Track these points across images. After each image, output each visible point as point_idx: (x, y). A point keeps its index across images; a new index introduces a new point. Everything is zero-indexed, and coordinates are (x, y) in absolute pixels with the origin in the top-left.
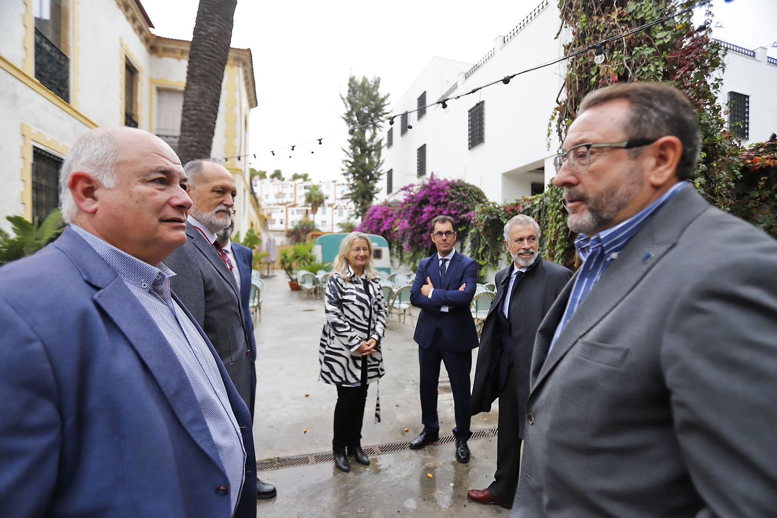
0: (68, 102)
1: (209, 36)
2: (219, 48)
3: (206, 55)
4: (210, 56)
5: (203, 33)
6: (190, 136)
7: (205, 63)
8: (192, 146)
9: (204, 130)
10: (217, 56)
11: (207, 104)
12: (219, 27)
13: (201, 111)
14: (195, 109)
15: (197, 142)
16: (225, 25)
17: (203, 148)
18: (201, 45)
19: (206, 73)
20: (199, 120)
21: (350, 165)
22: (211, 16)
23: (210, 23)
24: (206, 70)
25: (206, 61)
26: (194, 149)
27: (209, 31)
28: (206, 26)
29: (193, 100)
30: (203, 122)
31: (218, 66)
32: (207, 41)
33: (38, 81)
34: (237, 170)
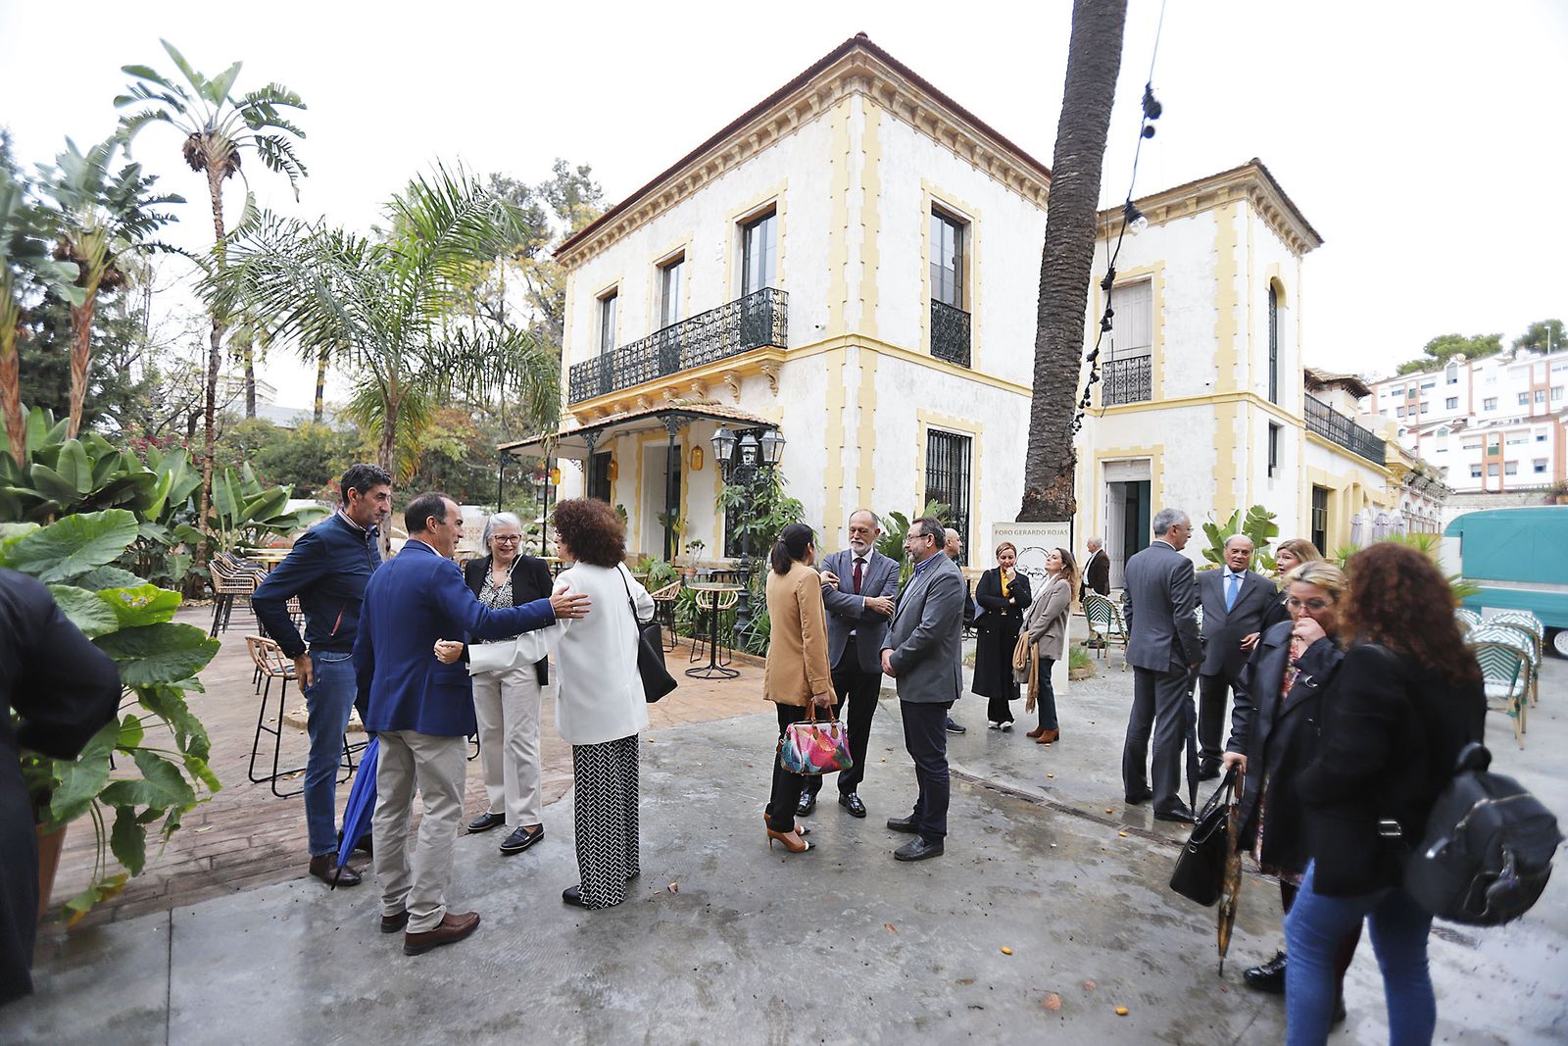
0: (969, 366)
1: (1056, 260)
2: (1071, 270)
3: (1054, 286)
4: (1059, 285)
5: (1051, 259)
6: (1041, 397)
7: (1054, 298)
8: (1043, 410)
9: (1057, 385)
10: (1069, 282)
11: (1059, 351)
12: (1068, 243)
13: (1052, 362)
14: (1044, 362)
15: (1050, 403)
16: (1077, 235)
17: (1056, 410)
18: (1049, 276)
19: (1055, 310)
20: (1051, 374)
22: (1059, 233)
23: (1058, 242)
24: (1056, 306)
25: (1055, 295)
26: (1045, 414)
29: (1042, 350)
30: (1056, 376)
31: (1072, 295)
32: (1055, 267)
33: (933, 357)
34: (1239, 394)
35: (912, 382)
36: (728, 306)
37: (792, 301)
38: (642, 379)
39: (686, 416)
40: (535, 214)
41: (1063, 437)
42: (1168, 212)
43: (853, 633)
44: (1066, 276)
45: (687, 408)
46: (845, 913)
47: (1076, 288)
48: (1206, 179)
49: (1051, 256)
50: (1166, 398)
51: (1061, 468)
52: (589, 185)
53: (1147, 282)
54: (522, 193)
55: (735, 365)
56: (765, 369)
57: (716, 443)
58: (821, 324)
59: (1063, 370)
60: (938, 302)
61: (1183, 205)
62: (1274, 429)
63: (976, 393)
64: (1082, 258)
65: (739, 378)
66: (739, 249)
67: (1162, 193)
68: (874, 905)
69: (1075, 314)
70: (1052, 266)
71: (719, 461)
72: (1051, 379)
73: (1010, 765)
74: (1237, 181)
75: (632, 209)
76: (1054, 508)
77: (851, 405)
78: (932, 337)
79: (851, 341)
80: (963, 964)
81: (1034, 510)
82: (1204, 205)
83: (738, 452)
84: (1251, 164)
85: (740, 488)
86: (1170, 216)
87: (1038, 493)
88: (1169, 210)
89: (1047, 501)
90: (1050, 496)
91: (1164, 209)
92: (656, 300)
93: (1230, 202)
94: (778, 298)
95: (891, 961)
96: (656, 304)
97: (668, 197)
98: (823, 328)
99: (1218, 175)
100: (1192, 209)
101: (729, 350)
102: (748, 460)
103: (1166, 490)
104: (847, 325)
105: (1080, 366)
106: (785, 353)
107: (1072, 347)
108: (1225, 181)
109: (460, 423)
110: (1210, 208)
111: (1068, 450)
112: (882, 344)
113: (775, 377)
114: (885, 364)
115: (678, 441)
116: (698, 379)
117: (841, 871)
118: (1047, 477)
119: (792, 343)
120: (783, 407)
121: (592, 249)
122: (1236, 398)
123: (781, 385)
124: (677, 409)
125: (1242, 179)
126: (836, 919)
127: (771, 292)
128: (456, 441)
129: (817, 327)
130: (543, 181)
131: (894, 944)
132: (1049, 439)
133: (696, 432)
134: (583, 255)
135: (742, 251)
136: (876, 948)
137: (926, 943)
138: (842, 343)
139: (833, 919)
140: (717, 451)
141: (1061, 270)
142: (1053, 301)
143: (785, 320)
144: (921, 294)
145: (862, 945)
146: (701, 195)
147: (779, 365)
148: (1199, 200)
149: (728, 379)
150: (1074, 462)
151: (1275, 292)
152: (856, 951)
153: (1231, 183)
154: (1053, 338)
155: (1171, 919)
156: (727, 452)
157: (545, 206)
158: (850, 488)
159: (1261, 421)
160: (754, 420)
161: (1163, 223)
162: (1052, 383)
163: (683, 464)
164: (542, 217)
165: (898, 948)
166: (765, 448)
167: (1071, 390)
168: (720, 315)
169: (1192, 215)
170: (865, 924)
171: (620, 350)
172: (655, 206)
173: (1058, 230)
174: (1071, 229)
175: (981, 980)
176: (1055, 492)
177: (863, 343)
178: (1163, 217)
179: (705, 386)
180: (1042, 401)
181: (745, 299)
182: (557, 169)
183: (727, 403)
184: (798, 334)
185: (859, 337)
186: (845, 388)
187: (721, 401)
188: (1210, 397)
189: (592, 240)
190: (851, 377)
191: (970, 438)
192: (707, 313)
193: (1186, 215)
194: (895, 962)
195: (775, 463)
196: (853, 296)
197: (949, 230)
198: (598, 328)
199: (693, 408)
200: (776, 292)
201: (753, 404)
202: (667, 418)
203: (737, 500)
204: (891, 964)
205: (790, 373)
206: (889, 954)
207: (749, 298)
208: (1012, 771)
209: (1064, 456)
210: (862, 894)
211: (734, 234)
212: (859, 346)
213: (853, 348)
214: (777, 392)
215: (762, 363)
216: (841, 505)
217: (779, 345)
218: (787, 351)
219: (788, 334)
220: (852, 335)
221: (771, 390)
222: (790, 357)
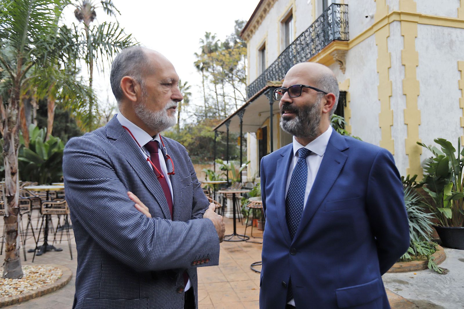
35: (451, 43)
36: (312, 26)
37: (351, 9)
55: (317, 60)
56: (336, 57)
58: (370, 14)
77: (396, 64)
79: (393, 18)
94: (342, 9)
98: (372, 17)
101: (314, 52)
104: (389, 8)
106: (348, 44)
112: (420, 16)
113: (342, 61)
114: (424, 31)
119: (352, 37)
120: (349, 79)
121: (255, 27)
123: (348, 65)
127: (335, 6)
129: (367, 17)
134: (252, 31)
138: (386, 22)
143: (347, 23)
147: (344, 53)
158: (399, 125)
171: (266, 71)
177: (403, 17)
181: (320, 17)
185: (399, 14)
186: (390, 53)
189: (254, 22)
190: (395, 45)
200: (339, 5)
205: (353, 57)
207: (323, 15)
212: (400, 21)
213: (395, 23)
214: (345, 71)
215: (333, 53)
216: (393, 139)
217: (343, 39)
218: (349, 42)
219: (350, 31)
220: (394, 13)
221: (341, 70)
222: (351, 46)
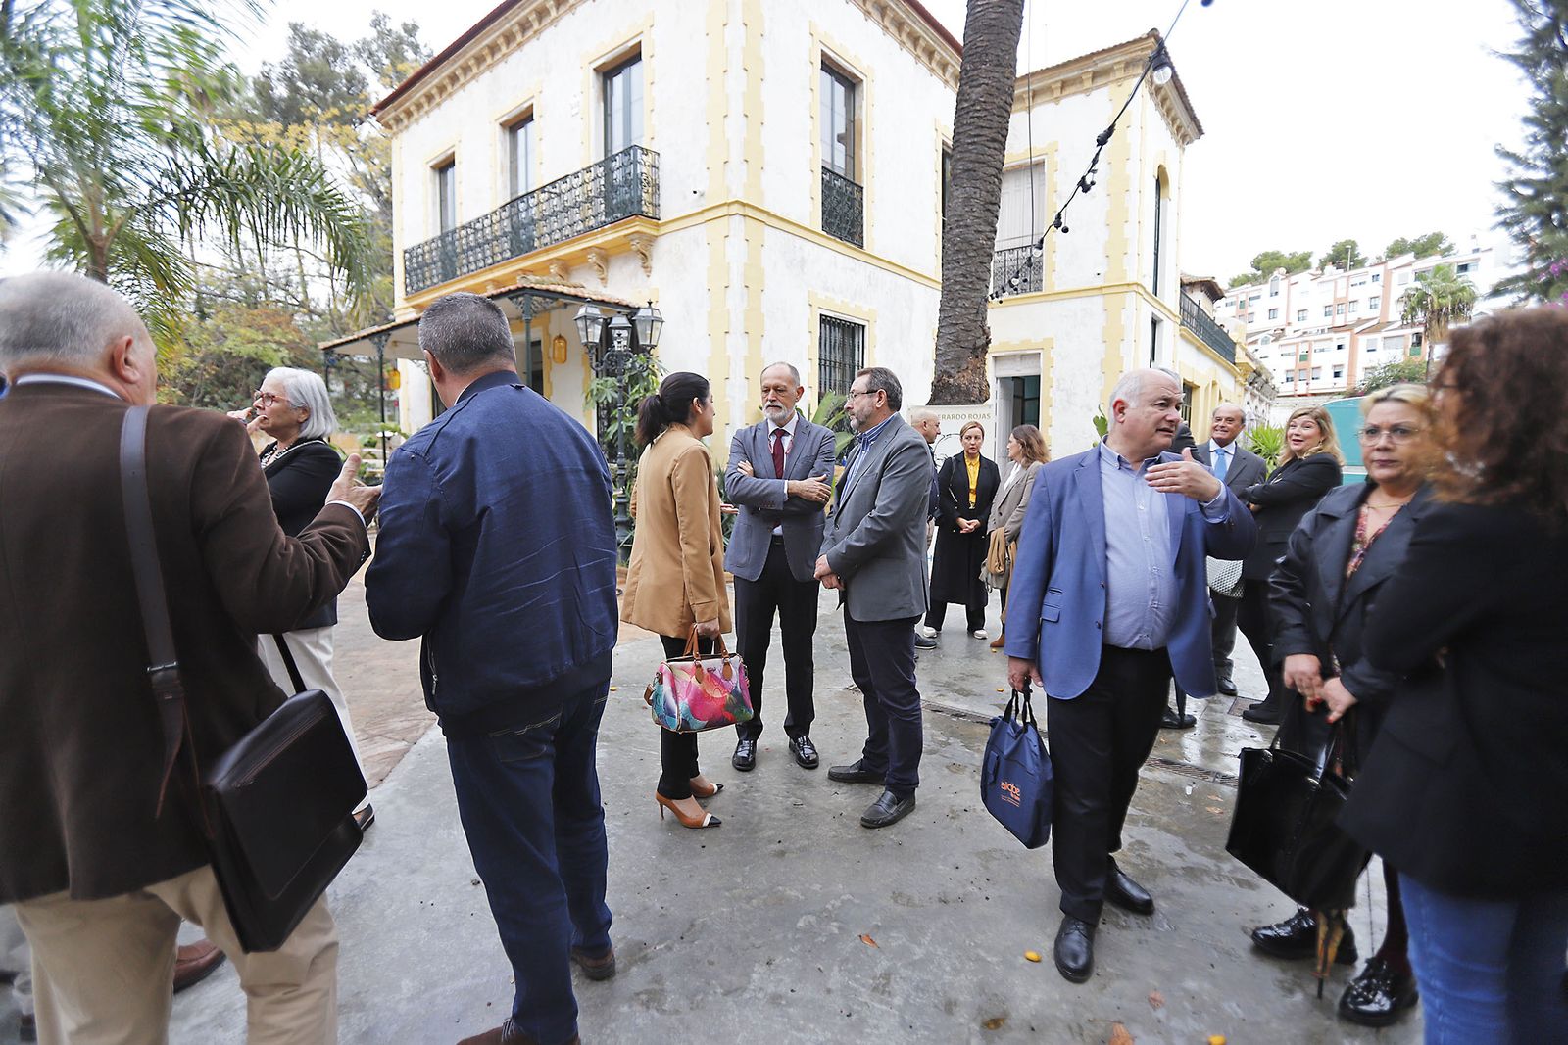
0: (862, 247)
1: (973, 105)
2: (989, 117)
4: (975, 136)
5: (966, 105)
6: (954, 269)
7: (970, 151)
8: (956, 282)
9: (972, 254)
10: (986, 132)
11: (973, 214)
12: (987, 85)
13: (967, 226)
14: (957, 228)
15: (964, 276)
16: (996, 75)
17: (971, 283)
18: (963, 125)
19: (972, 166)
21: (1528, 192)
22: (976, 73)
23: (974, 83)
24: (972, 161)
25: (971, 147)
26: (958, 287)
27: (974, 97)
28: (969, 91)
29: (956, 213)
30: (970, 243)
31: (989, 148)
32: (971, 114)
33: (825, 233)
34: (1128, 285)
35: (803, 261)
36: (588, 170)
37: (664, 163)
38: (490, 261)
39: (544, 297)
40: (352, 78)
41: (977, 313)
42: (1063, 88)
43: (778, 530)
44: (984, 125)
45: (544, 287)
46: (800, 924)
47: (994, 140)
48: (1104, 51)
49: (966, 101)
50: (1057, 289)
51: (975, 348)
52: (417, 47)
53: (1040, 164)
54: (334, 51)
55: (599, 240)
56: (636, 245)
57: (581, 324)
58: (699, 188)
59: (977, 236)
60: (829, 171)
61: (1078, 81)
62: (1155, 323)
63: (870, 277)
64: (1001, 104)
65: (605, 258)
66: (598, 102)
67: (1058, 66)
68: (838, 904)
69: (992, 171)
70: (968, 112)
71: (586, 344)
72: (965, 246)
73: (951, 680)
74: (1134, 55)
75: (466, 52)
76: (968, 393)
77: (737, 284)
78: (823, 213)
79: (735, 209)
80: (981, 989)
81: (943, 392)
82: (1100, 81)
83: (607, 337)
84: (1149, 36)
85: (611, 380)
86: (1065, 93)
87: (950, 376)
88: (1064, 85)
89: (959, 386)
90: (962, 380)
91: (1060, 85)
92: (502, 167)
93: (1125, 79)
94: (648, 159)
95: (881, 1002)
96: (502, 172)
97: (509, 38)
98: (703, 193)
99: (1116, 47)
100: (1088, 84)
101: (592, 222)
102: (621, 344)
103: (1055, 384)
104: (729, 190)
105: (995, 232)
106: (657, 226)
107: (988, 210)
108: (1123, 54)
109: (279, 325)
110: (1106, 85)
111: (982, 327)
112: (769, 214)
113: (647, 253)
114: (772, 237)
115: (536, 335)
116: (557, 259)
117: (782, 854)
118: (959, 359)
119: (665, 215)
120: (658, 289)
121: (419, 106)
122: (1125, 288)
123: (656, 263)
124: (532, 288)
125: (1139, 53)
126: (790, 936)
127: (639, 151)
128: (275, 346)
129: (695, 192)
130: (360, 38)
131: (879, 971)
132: (962, 316)
133: (558, 322)
134: (409, 114)
135: (602, 104)
136: (856, 981)
137: (922, 960)
138: (724, 211)
139: (785, 937)
140: (583, 333)
141: (977, 117)
142: (968, 154)
143: (657, 187)
144: (811, 160)
145: (836, 978)
146: (549, 34)
147: (651, 240)
148: (1095, 75)
149: (592, 258)
150: (988, 342)
151: (1161, 183)
152: (829, 991)
153: (1127, 57)
154: (968, 198)
155: (1206, 871)
156: (595, 333)
157: (365, 70)
158: (737, 379)
159: (1146, 313)
160: (625, 303)
161: (1057, 100)
162: (966, 252)
163: (545, 360)
164: (363, 83)
165: (887, 976)
166: (639, 328)
167: (986, 259)
168: (579, 181)
169: (1087, 91)
170: (832, 938)
171: (463, 228)
172: (493, 49)
173: (976, 69)
174: (991, 68)
175: (1014, 1014)
176: (968, 375)
177: (749, 212)
178: (1057, 93)
179: (566, 267)
180: (955, 272)
181: (609, 157)
182: (376, 24)
183: (592, 287)
184: (672, 204)
185: (744, 204)
186: (729, 263)
187: (584, 285)
188: (1101, 288)
189: (418, 93)
190: (736, 252)
191: (864, 327)
192: (564, 179)
193: (1081, 92)
194: (887, 1003)
195: (653, 347)
196: (736, 158)
197: (840, 90)
198: (434, 203)
199: (552, 287)
200: (645, 152)
201: (622, 285)
202: (521, 299)
203: (609, 394)
204: (884, 1007)
205: (664, 250)
206: (875, 989)
207: (613, 158)
208: (957, 688)
209: (978, 335)
210: (817, 887)
211: (592, 83)
212: (744, 216)
213: (737, 217)
214: (650, 272)
215: (632, 237)
216: (728, 399)
217: (650, 215)
218: (660, 222)
219: (660, 202)
220: (737, 202)
221: (643, 270)
222: (663, 230)
